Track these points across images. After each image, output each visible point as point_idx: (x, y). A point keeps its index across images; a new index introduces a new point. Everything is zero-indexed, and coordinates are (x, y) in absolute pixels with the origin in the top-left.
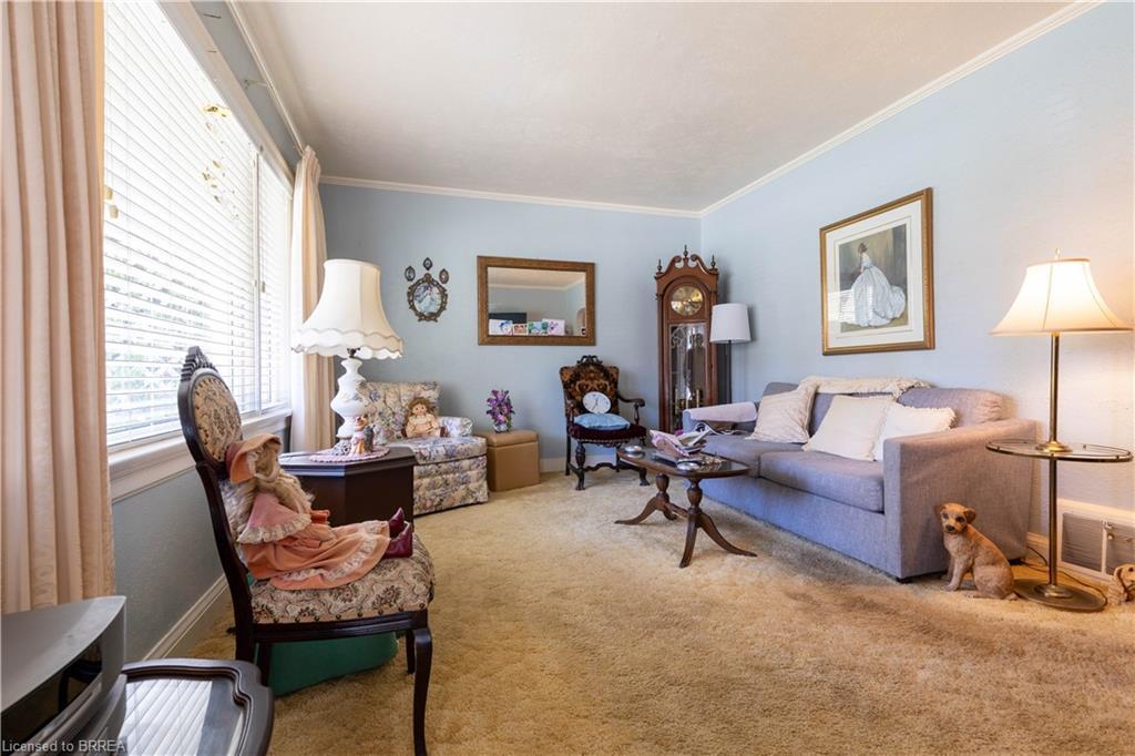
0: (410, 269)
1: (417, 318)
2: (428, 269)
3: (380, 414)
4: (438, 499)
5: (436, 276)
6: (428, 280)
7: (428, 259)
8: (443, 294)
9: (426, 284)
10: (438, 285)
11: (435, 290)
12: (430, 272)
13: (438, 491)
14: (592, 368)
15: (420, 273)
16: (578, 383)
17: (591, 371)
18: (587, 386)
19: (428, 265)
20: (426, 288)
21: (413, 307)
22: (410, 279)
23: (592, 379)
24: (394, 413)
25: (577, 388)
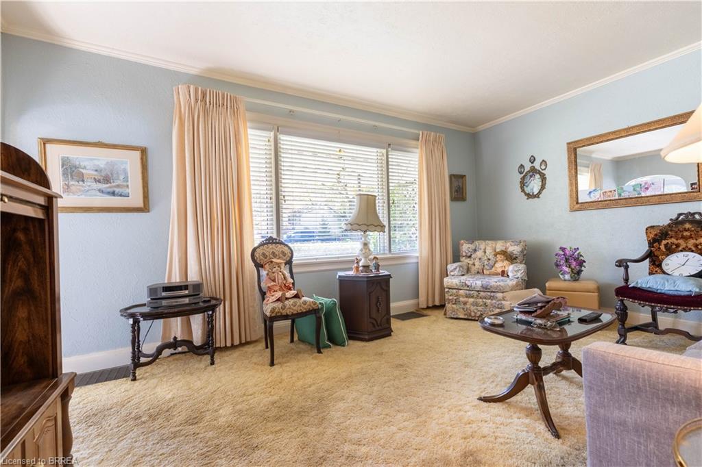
0: (522, 166)
1: (526, 197)
2: (532, 163)
3: (480, 259)
4: (479, 313)
5: (537, 167)
6: (533, 171)
7: (532, 156)
8: (543, 178)
9: (531, 173)
10: (540, 173)
11: (538, 176)
12: (534, 165)
13: (480, 308)
14: (687, 226)
15: (528, 167)
16: (664, 242)
17: (686, 230)
18: (678, 246)
19: (533, 160)
20: (531, 176)
21: (523, 191)
22: (521, 173)
23: (686, 238)
24: (489, 259)
25: (662, 247)
